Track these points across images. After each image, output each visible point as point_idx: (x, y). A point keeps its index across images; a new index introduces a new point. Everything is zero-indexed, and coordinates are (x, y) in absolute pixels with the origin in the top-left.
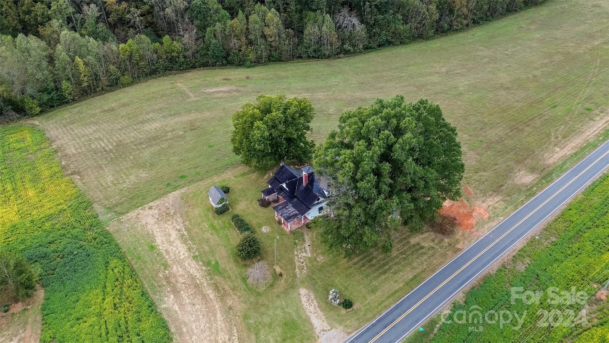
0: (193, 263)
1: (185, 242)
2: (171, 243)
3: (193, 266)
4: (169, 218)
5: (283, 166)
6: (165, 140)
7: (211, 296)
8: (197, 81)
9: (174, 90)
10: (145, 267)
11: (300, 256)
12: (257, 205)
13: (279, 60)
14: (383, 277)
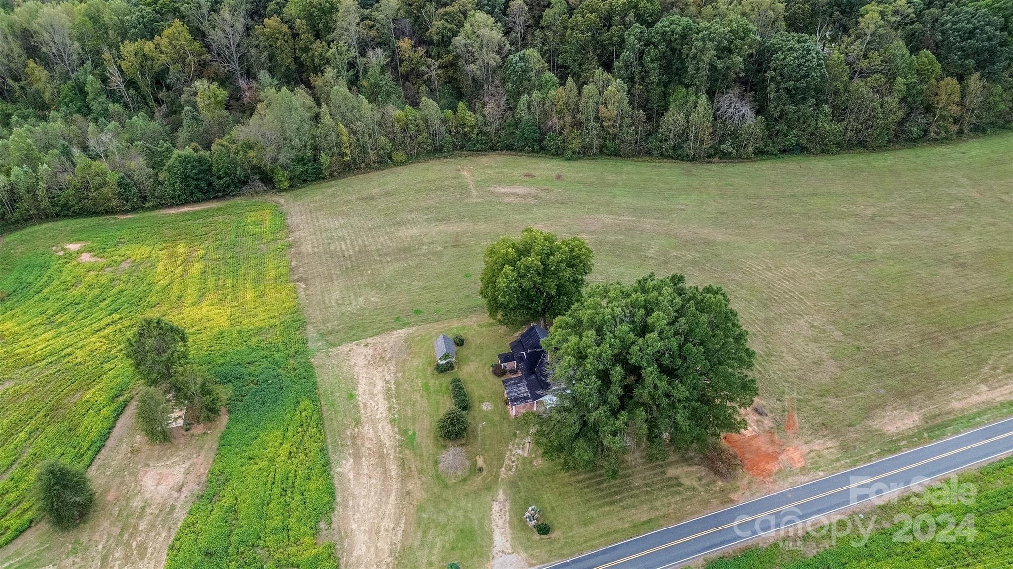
0: (388, 428)
1: (388, 398)
2: (372, 395)
3: (386, 430)
4: (382, 363)
5: (533, 328)
6: (417, 256)
7: (393, 473)
8: (489, 172)
9: (455, 181)
10: (336, 417)
11: (514, 452)
12: (488, 371)
13: (616, 154)
14: (607, 508)
